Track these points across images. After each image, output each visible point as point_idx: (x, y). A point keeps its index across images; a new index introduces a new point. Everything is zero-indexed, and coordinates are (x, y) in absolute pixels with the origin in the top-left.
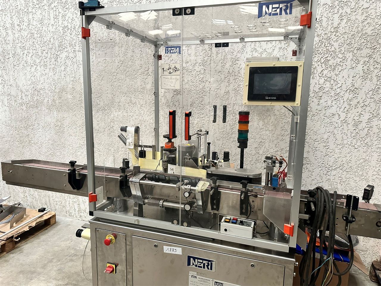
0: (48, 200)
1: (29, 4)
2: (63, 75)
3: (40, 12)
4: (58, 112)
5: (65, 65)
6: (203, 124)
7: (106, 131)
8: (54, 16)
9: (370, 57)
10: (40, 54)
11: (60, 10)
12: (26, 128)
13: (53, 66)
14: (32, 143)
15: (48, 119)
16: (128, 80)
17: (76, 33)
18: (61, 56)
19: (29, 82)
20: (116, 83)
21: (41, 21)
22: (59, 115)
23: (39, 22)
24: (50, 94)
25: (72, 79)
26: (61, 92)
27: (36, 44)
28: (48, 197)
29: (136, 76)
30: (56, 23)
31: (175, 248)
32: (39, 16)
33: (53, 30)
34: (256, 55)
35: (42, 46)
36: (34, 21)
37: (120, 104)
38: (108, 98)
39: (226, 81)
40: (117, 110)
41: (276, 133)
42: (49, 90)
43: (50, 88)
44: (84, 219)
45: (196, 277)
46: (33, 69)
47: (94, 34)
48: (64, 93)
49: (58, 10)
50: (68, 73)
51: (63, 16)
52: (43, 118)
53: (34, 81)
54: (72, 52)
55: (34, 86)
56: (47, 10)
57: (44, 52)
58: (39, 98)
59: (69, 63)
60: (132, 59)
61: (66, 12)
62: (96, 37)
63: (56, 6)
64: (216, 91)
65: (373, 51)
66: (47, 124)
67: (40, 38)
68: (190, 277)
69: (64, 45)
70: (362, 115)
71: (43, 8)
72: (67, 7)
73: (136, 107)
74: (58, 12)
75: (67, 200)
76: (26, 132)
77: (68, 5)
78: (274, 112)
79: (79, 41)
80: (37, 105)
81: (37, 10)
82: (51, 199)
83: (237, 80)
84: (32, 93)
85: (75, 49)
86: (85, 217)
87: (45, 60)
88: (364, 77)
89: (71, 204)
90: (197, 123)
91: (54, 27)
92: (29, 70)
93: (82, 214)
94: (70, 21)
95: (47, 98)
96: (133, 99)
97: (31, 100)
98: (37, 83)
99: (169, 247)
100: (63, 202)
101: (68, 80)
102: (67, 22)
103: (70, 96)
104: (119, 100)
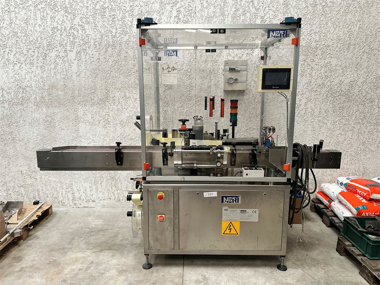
0: (36, 194)
1: (10, 3)
2: (52, 73)
3: (24, 12)
4: (47, 108)
5: (55, 64)
6: (191, 113)
7: (101, 123)
8: (41, 17)
9: (305, 61)
10: (25, 52)
11: (49, 12)
12: (9, 126)
13: (41, 64)
14: (17, 140)
15: (36, 115)
16: (122, 77)
17: (67, 34)
18: (50, 55)
19: (12, 80)
20: (110, 80)
21: (26, 21)
22: (49, 111)
23: (24, 22)
24: (38, 91)
25: (64, 76)
26: (51, 89)
27: (20, 42)
28: (37, 191)
29: (130, 73)
30: (43, 24)
31: (212, 193)
32: (23, 16)
33: (41, 30)
34: (230, 58)
35: (27, 45)
36: (17, 20)
37: (115, 98)
38: (102, 94)
39: (208, 78)
40: (112, 104)
41: (246, 116)
42: (36, 87)
43: (38, 86)
44: (79, 206)
45: (228, 210)
46: (17, 67)
47: (86, 36)
48: (54, 90)
49: (45, 11)
50: (59, 71)
51: (51, 18)
52: (30, 115)
53: (18, 78)
54: (62, 52)
55: (18, 83)
56: (33, 10)
57: (30, 51)
58: (24, 95)
59: (59, 61)
60: (126, 59)
61: (55, 14)
62: (88, 38)
63: (43, 8)
64: (200, 86)
65: (306, 57)
66: (34, 120)
67: (25, 37)
68: (223, 211)
69: (53, 45)
70: (301, 101)
71: (28, 8)
72: (57, 9)
73: (131, 101)
74: (46, 13)
75: (59, 191)
76: (8, 130)
77: (58, 8)
78: (244, 101)
79: (70, 41)
80: (22, 102)
81: (20, 10)
82: (41, 193)
83: (217, 77)
84: (16, 91)
85: (66, 49)
86: (80, 204)
87: (32, 59)
88: (301, 75)
89: (64, 195)
90: (186, 112)
91: (42, 27)
92: (12, 68)
93: (77, 202)
94: (60, 23)
95: (34, 95)
96: (127, 94)
97: (14, 98)
98: (22, 81)
99: (208, 193)
100: (55, 193)
101: (59, 78)
102: (57, 23)
103: (60, 93)
104: (113, 95)
